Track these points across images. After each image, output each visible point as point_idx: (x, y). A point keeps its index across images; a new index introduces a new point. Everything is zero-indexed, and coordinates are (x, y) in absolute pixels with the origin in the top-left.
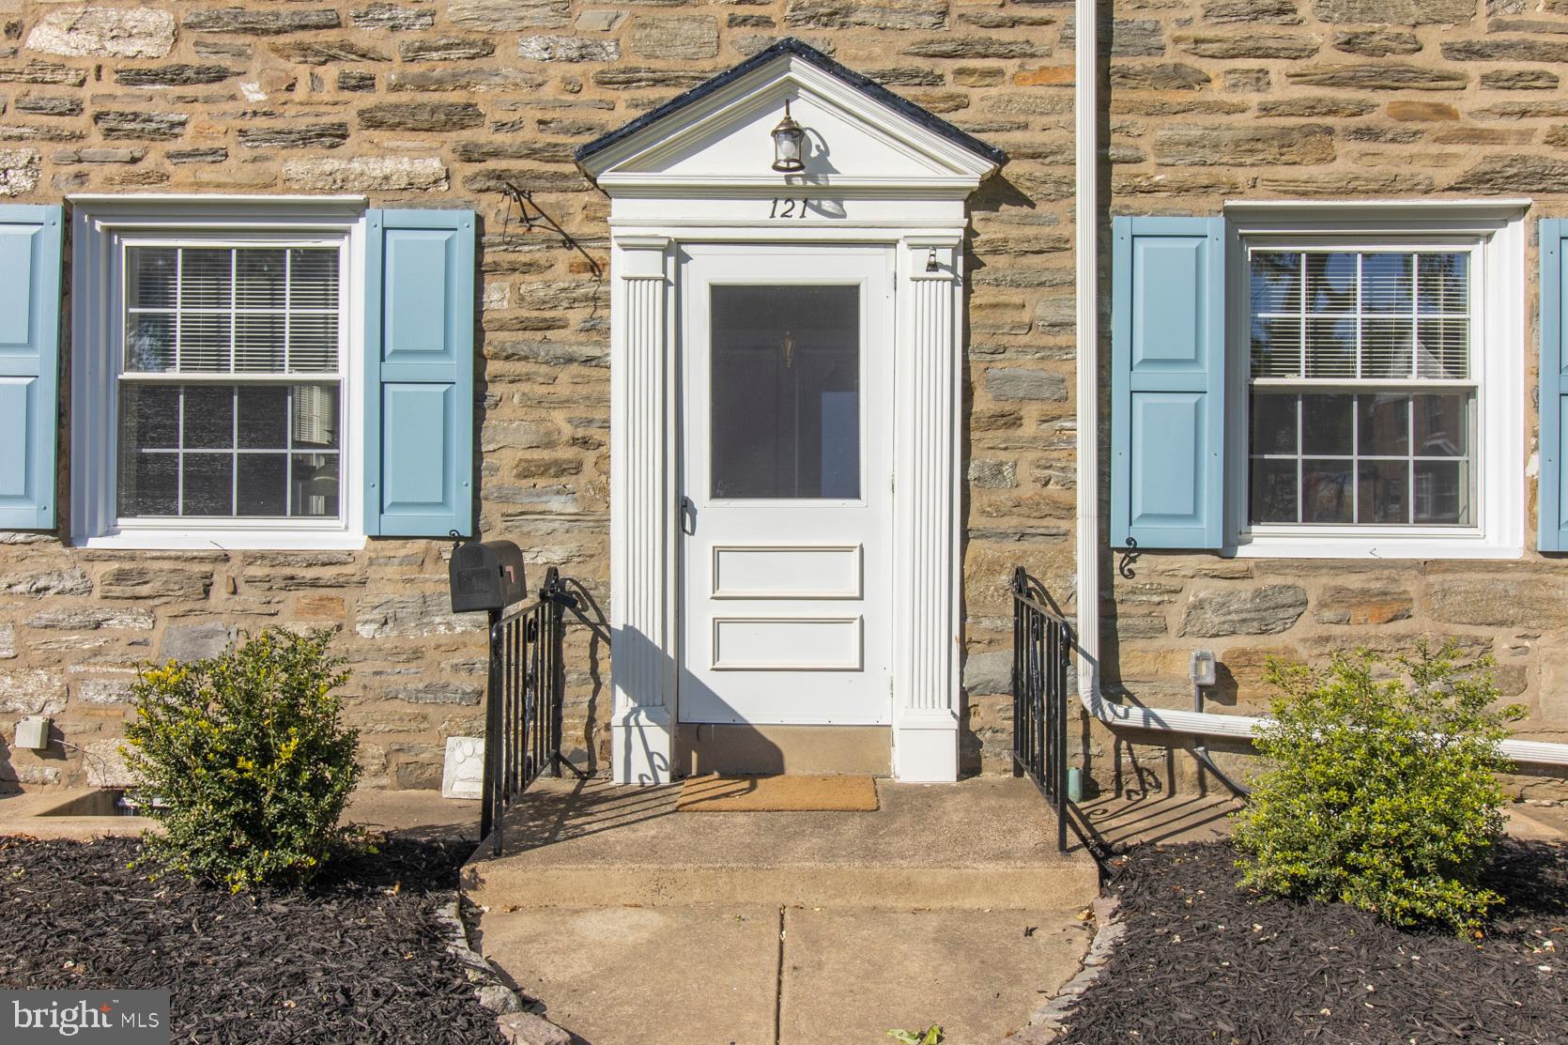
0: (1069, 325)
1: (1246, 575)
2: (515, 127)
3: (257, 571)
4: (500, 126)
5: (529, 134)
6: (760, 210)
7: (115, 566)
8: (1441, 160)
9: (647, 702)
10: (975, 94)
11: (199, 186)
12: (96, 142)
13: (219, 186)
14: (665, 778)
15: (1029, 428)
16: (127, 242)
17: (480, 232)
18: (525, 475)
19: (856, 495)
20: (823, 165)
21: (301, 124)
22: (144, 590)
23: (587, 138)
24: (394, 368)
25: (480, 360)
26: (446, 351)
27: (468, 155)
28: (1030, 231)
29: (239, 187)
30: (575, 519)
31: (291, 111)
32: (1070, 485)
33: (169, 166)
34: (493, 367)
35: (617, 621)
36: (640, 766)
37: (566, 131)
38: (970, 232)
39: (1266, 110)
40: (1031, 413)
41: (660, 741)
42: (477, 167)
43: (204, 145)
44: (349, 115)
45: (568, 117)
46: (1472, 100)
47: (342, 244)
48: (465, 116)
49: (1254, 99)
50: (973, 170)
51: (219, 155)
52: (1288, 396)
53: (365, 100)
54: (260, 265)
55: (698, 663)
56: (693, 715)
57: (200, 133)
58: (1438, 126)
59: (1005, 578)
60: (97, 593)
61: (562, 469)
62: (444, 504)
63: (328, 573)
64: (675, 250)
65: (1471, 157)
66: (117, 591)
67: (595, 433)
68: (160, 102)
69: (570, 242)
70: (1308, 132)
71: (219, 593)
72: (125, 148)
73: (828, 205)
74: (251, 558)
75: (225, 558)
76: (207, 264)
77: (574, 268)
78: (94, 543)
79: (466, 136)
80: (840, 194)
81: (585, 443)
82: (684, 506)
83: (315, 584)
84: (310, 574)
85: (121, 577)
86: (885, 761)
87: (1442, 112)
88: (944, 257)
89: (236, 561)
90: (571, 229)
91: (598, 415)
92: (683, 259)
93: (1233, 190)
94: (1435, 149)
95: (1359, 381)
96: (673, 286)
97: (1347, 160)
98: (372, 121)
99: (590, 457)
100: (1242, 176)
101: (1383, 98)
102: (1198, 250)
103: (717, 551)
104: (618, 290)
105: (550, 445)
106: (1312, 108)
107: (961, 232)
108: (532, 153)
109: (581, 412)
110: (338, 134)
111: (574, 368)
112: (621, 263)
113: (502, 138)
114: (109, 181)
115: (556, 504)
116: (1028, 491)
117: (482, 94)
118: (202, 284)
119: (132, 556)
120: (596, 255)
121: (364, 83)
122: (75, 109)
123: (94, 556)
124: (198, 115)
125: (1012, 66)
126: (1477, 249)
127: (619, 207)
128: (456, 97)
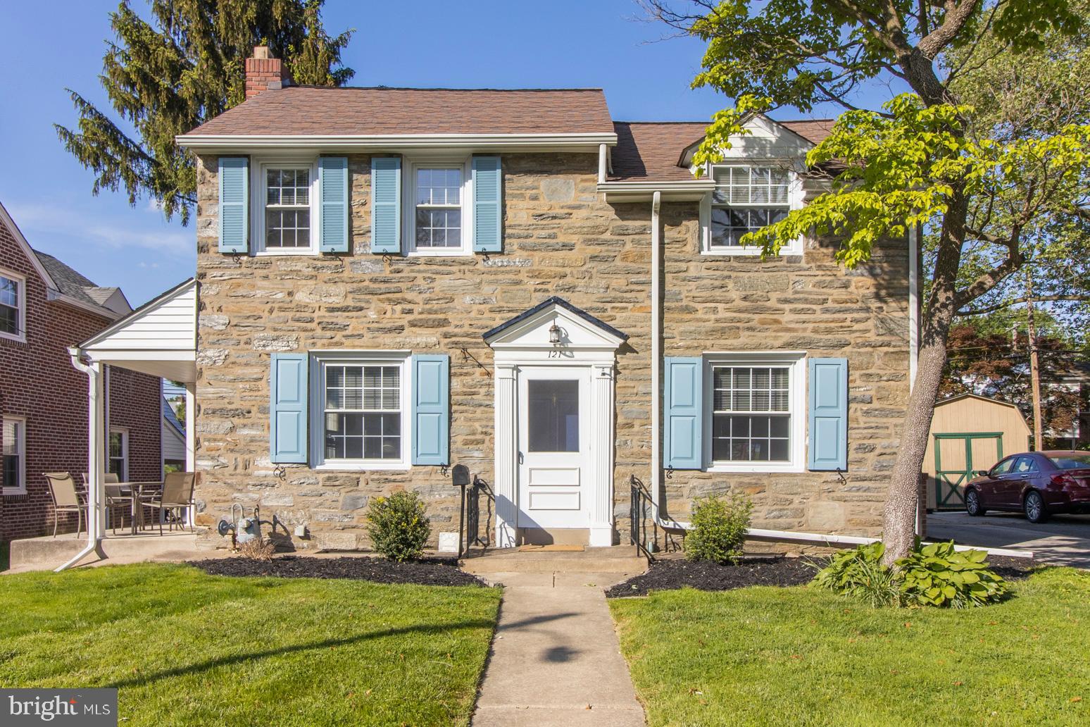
0: (649, 394)
1: (710, 478)
2: (461, 326)
3: (375, 477)
4: (456, 326)
5: (466, 329)
6: (545, 355)
7: (327, 475)
8: (776, 338)
9: (507, 520)
10: (618, 315)
11: (354, 347)
12: (319, 332)
13: (361, 347)
14: (514, 545)
15: (636, 428)
16: (327, 365)
17: (450, 363)
18: (465, 444)
19: (578, 451)
20: (566, 340)
21: (389, 326)
22: (337, 483)
23: (486, 330)
24: (422, 408)
25: (450, 405)
26: (439, 403)
27: (446, 336)
28: (637, 362)
29: (367, 347)
30: (483, 459)
31: (385, 321)
32: (650, 447)
33: (344, 340)
34: (454, 408)
35: (497, 493)
36: (505, 541)
37: (479, 328)
38: (616, 362)
39: (717, 321)
40: (637, 423)
41: (512, 533)
42: (448, 340)
43: (356, 333)
44: (404, 322)
45: (480, 323)
46: (787, 318)
47: (401, 365)
48: (444, 322)
49: (713, 317)
50: (617, 342)
51: (361, 336)
52: (727, 417)
53: (410, 317)
54: (373, 372)
55: (524, 507)
56: (523, 525)
57: (354, 329)
58: (775, 326)
59: (628, 479)
60: (321, 484)
61: (478, 442)
62: (438, 454)
63: (399, 477)
64: (516, 368)
65: (786, 337)
66: (328, 483)
67: (489, 430)
68: (340, 318)
69: (480, 366)
70: (731, 329)
71: (362, 484)
72: (329, 334)
73: (568, 353)
74: (373, 472)
75: (363, 473)
76: (354, 372)
77: (482, 374)
78: (318, 468)
79: (445, 329)
80: (572, 350)
81: (486, 433)
82: (520, 455)
83: (394, 481)
84: (393, 477)
85: (329, 479)
86: (587, 541)
87: (777, 321)
88: (607, 371)
89: (368, 474)
90: (481, 361)
91: (490, 424)
92: (519, 371)
93: (705, 348)
94: (774, 334)
95: (751, 412)
96: (516, 380)
97: (744, 338)
98: (413, 324)
99: (487, 438)
100: (708, 343)
101: (756, 317)
102: (693, 368)
103: (531, 470)
104: (497, 382)
105: (474, 434)
106: (732, 320)
107: (613, 363)
108: (468, 335)
109: (484, 423)
110: (401, 328)
111: (482, 408)
112: (498, 373)
113: (457, 330)
114: (324, 345)
115: (476, 454)
116: (636, 449)
117: (450, 316)
118: (352, 378)
119: (332, 472)
120: (489, 370)
121: (410, 312)
122: (312, 321)
123: (319, 472)
124: (353, 323)
125: (630, 306)
126: (791, 367)
127: (497, 354)
128: (442, 316)
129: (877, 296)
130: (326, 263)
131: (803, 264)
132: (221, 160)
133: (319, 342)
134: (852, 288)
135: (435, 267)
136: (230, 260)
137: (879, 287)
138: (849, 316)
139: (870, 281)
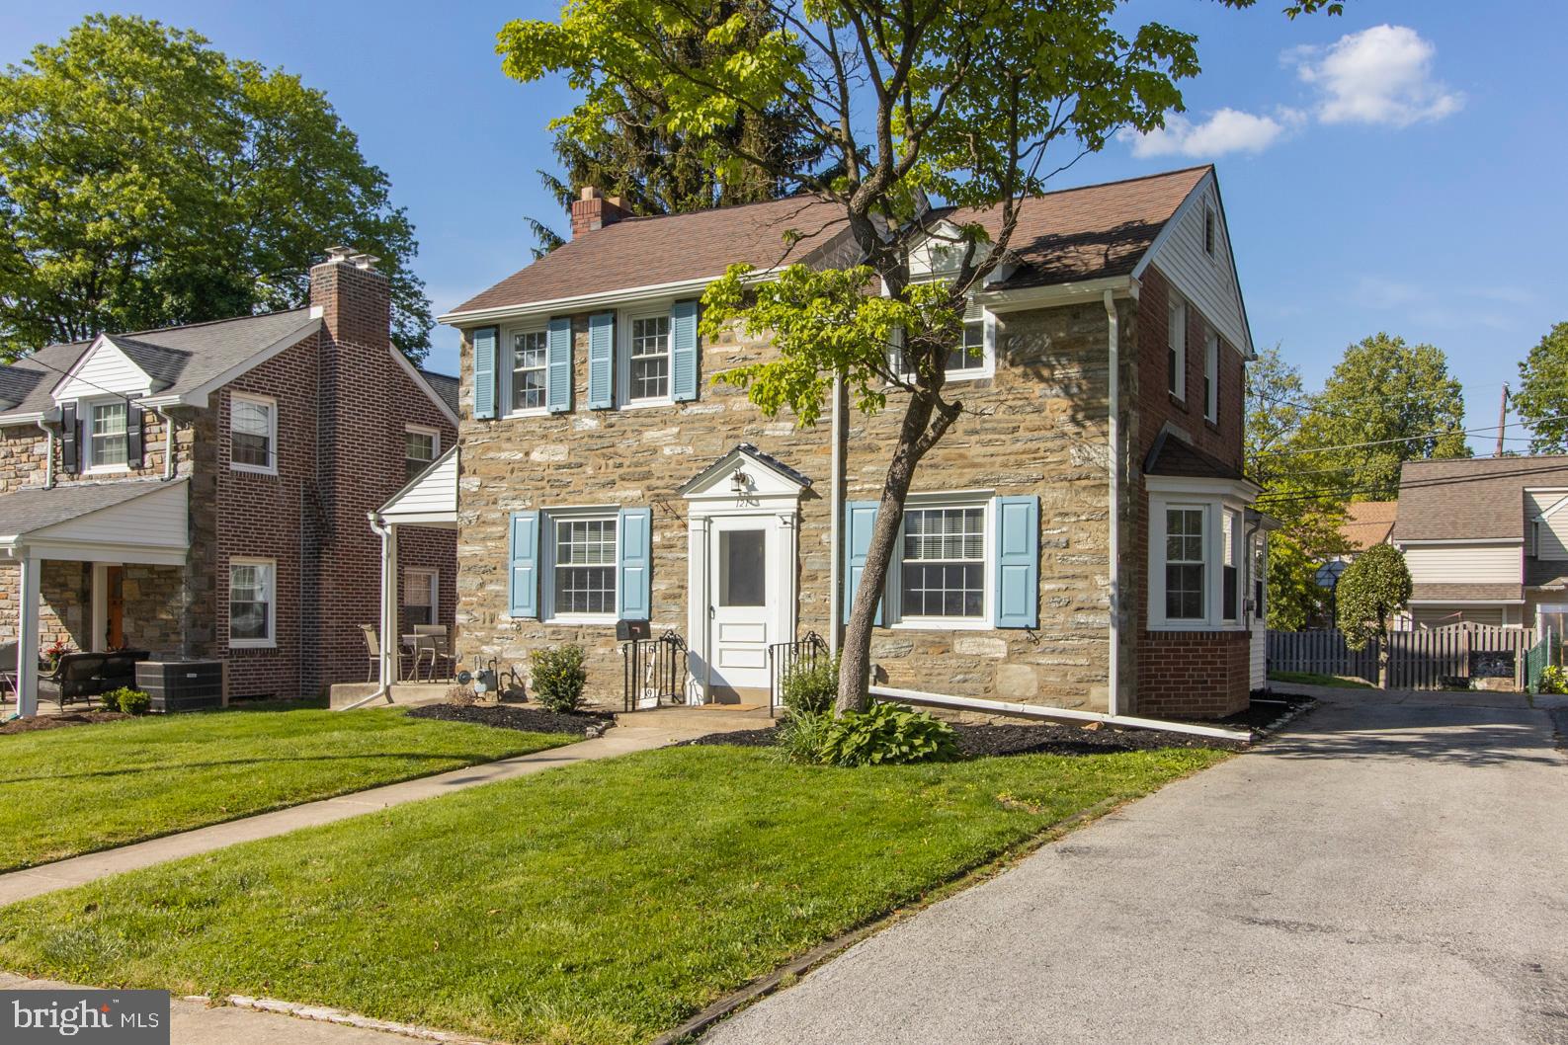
0: (830, 543)
1: (892, 635)
2: (662, 478)
3: (590, 631)
4: (658, 478)
5: (666, 481)
6: (733, 504)
7: (553, 629)
8: (961, 475)
9: (698, 678)
10: (803, 459)
11: (575, 503)
12: (548, 490)
13: (580, 502)
14: (702, 703)
15: (818, 581)
16: (559, 521)
17: (652, 515)
18: (665, 599)
19: (764, 605)
20: (752, 488)
21: (603, 481)
22: (561, 637)
23: (683, 482)
24: (627, 563)
25: (652, 559)
26: (642, 557)
27: (649, 489)
28: (819, 508)
29: (586, 503)
30: (678, 614)
31: (600, 476)
32: (830, 601)
33: (567, 496)
34: (656, 561)
35: (690, 650)
36: (694, 699)
38: (800, 509)
40: (821, 575)
41: (701, 690)
42: (651, 493)
43: (577, 489)
44: (615, 477)
45: (679, 474)
46: (973, 450)
47: (616, 520)
48: (648, 475)
50: (799, 488)
51: (581, 492)
52: (920, 566)
53: (621, 471)
54: (595, 526)
55: (715, 665)
56: (714, 683)
57: (576, 485)
58: (960, 462)
60: (547, 638)
61: (675, 597)
62: (641, 609)
63: (609, 632)
64: (708, 519)
65: (970, 474)
66: (553, 637)
67: (684, 584)
68: (565, 475)
69: (678, 518)
71: (580, 638)
72: (555, 491)
73: (754, 502)
74: (589, 626)
75: (581, 626)
76: (580, 527)
77: (679, 527)
78: (548, 622)
79: (647, 482)
80: (757, 498)
81: (681, 588)
82: (711, 609)
83: (605, 635)
84: (604, 632)
85: (554, 633)
87: (962, 456)
88: (788, 519)
89: (584, 628)
90: (678, 513)
91: (685, 578)
92: (711, 522)
94: (959, 471)
95: (943, 560)
96: (707, 532)
97: (928, 476)
98: (623, 478)
99: (682, 592)
101: (941, 451)
102: (873, 513)
103: (721, 625)
104: (690, 533)
105: (672, 588)
107: (795, 510)
108: (667, 487)
109: (680, 577)
110: (613, 483)
111: (678, 562)
112: (692, 525)
113: (659, 482)
114: (551, 502)
115: (673, 608)
116: (819, 604)
117: (653, 468)
118: (579, 534)
119: (557, 626)
120: (685, 522)
121: (621, 465)
122: (542, 479)
123: (546, 626)
124: (575, 479)
125: (815, 447)
126: (985, 507)
127: (692, 506)
128: (646, 469)
129: (1074, 420)
130: (554, 423)
131: (994, 389)
132: (476, 332)
133: (548, 500)
134: (1047, 412)
135: (641, 419)
136: (481, 426)
137: (1076, 408)
138: (1042, 445)
139: (1065, 403)
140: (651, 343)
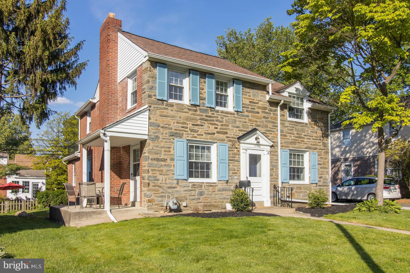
0: (278, 160)
1: (290, 185)
2: (231, 135)
3: (207, 185)
4: (230, 135)
5: (232, 136)
6: (253, 146)
7: (192, 184)
8: (304, 146)
10: (270, 135)
11: (200, 138)
12: (189, 132)
13: (202, 139)
15: (274, 170)
16: (189, 144)
17: (229, 146)
18: (232, 174)
19: (261, 177)
20: (259, 142)
21: (211, 132)
22: (196, 187)
23: (238, 137)
24: (221, 161)
25: (229, 161)
26: (226, 160)
27: (227, 137)
28: (274, 150)
29: (205, 139)
30: (237, 179)
31: (209, 131)
32: (278, 176)
33: (197, 136)
37: (236, 136)
38: (270, 150)
39: (292, 139)
40: (275, 168)
42: (228, 139)
43: (201, 134)
44: (215, 132)
45: (236, 134)
46: (306, 140)
47: (212, 146)
48: (226, 133)
49: (291, 138)
50: (271, 144)
51: (202, 135)
52: (292, 168)
53: (216, 130)
54: (203, 148)
57: (201, 132)
58: (303, 142)
59: (273, 185)
60: (190, 187)
62: (226, 177)
63: (214, 185)
64: (246, 150)
65: (306, 146)
66: (193, 187)
67: (239, 169)
68: (196, 128)
69: (236, 148)
70: (295, 142)
71: (203, 187)
72: (193, 133)
74: (207, 183)
75: (203, 183)
76: (197, 147)
77: (237, 151)
78: (189, 181)
79: (227, 135)
80: (260, 145)
81: (238, 170)
82: (247, 177)
83: (213, 186)
85: (193, 185)
86: (264, 205)
87: (304, 141)
88: (269, 152)
89: (205, 183)
91: (239, 167)
93: (289, 147)
95: (296, 167)
96: (246, 154)
97: (297, 145)
98: (218, 133)
99: (238, 172)
100: (290, 146)
101: (300, 139)
102: (287, 153)
104: (241, 154)
105: (235, 170)
106: (295, 140)
108: (233, 138)
109: (238, 167)
110: (214, 134)
111: (237, 162)
112: (241, 151)
113: (230, 136)
114: (191, 137)
115: (235, 177)
116: (274, 177)
117: (228, 131)
118: (203, 150)
119: (194, 183)
120: (239, 149)
121: (217, 128)
122: (187, 128)
123: (190, 183)
124: (200, 130)
125: (273, 133)
126: (305, 154)
127: (241, 145)
128: (226, 131)
129: (323, 137)
130: (192, 108)
131: (308, 126)
132: (158, 64)
133: (190, 136)
134: (317, 134)
135: (223, 114)
136: (161, 102)
137: (323, 134)
138: (317, 141)
139: (321, 132)
140: (222, 90)
